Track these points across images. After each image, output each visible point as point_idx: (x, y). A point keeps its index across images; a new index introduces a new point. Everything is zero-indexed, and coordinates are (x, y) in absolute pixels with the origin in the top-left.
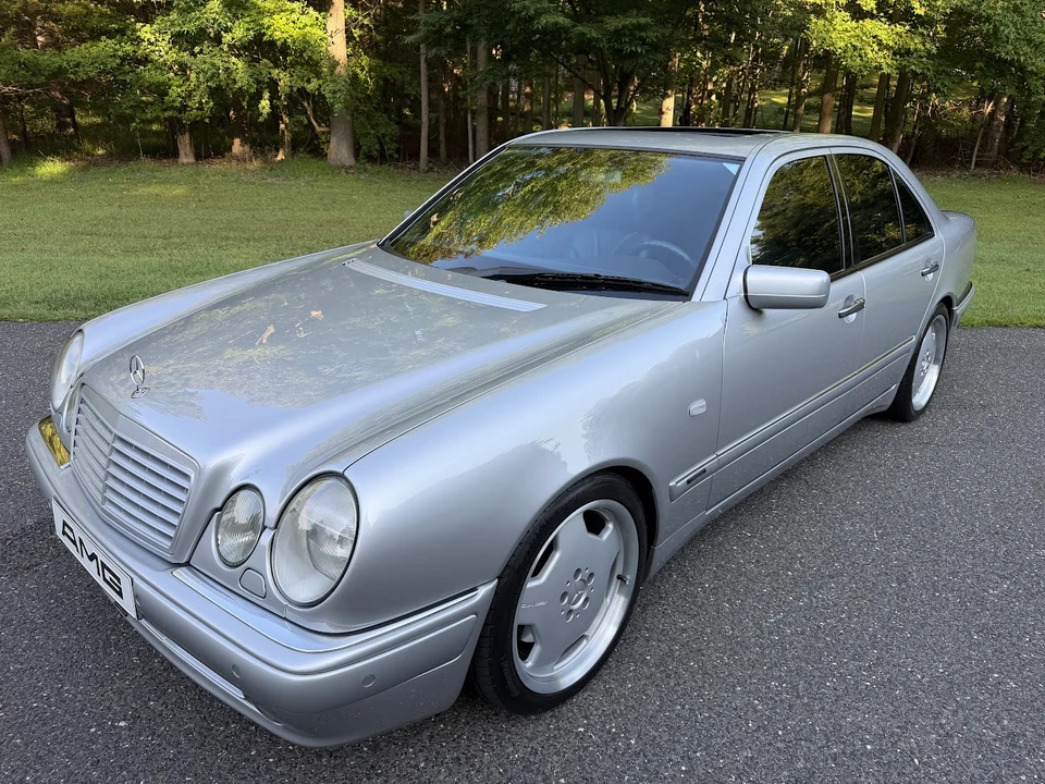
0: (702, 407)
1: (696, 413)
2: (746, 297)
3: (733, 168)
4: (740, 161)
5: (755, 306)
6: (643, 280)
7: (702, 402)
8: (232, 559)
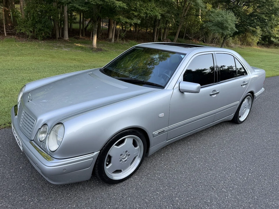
0: (162, 115)
1: (161, 116)
2: (179, 89)
3: (183, 56)
4: (185, 54)
5: (182, 92)
6: (154, 83)
7: (163, 114)
8: (41, 140)
